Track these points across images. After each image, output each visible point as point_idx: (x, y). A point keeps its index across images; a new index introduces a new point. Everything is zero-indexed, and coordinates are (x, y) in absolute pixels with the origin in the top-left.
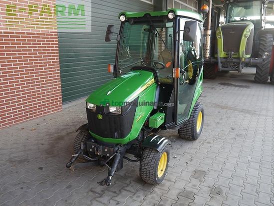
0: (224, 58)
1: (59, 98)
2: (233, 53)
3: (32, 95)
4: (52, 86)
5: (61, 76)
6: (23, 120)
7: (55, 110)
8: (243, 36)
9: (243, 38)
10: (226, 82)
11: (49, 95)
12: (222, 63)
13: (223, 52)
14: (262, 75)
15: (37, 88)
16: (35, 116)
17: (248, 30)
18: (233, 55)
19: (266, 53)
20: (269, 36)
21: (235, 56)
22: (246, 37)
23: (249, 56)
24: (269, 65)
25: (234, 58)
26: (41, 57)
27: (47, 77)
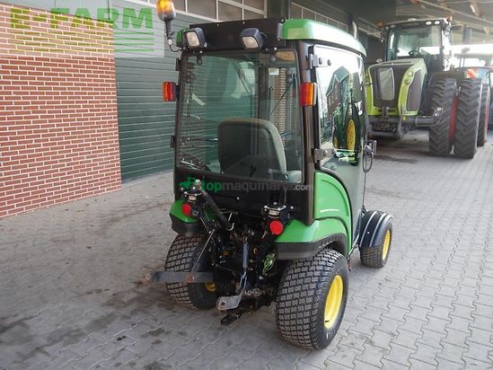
0: (376, 116)
1: (118, 172)
2: (388, 108)
3: (80, 167)
4: (107, 155)
5: (120, 141)
6: (67, 199)
7: (110, 189)
8: (403, 82)
9: (403, 84)
10: (384, 155)
11: (102, 167)
12: (373, 124)
13: (373, 108)
14: (438, 142)
15: (87, 157)
16: (83, 195)
17: (410, 74)
18: (389, 111)
19: (439, 109)
20: (449, 82)
21: (391, 114)
22: (407, 84)
23: (413, 113)
24: (448, 127)
25: (391, 116)
26: (93, 115)
27: (101, 143)
